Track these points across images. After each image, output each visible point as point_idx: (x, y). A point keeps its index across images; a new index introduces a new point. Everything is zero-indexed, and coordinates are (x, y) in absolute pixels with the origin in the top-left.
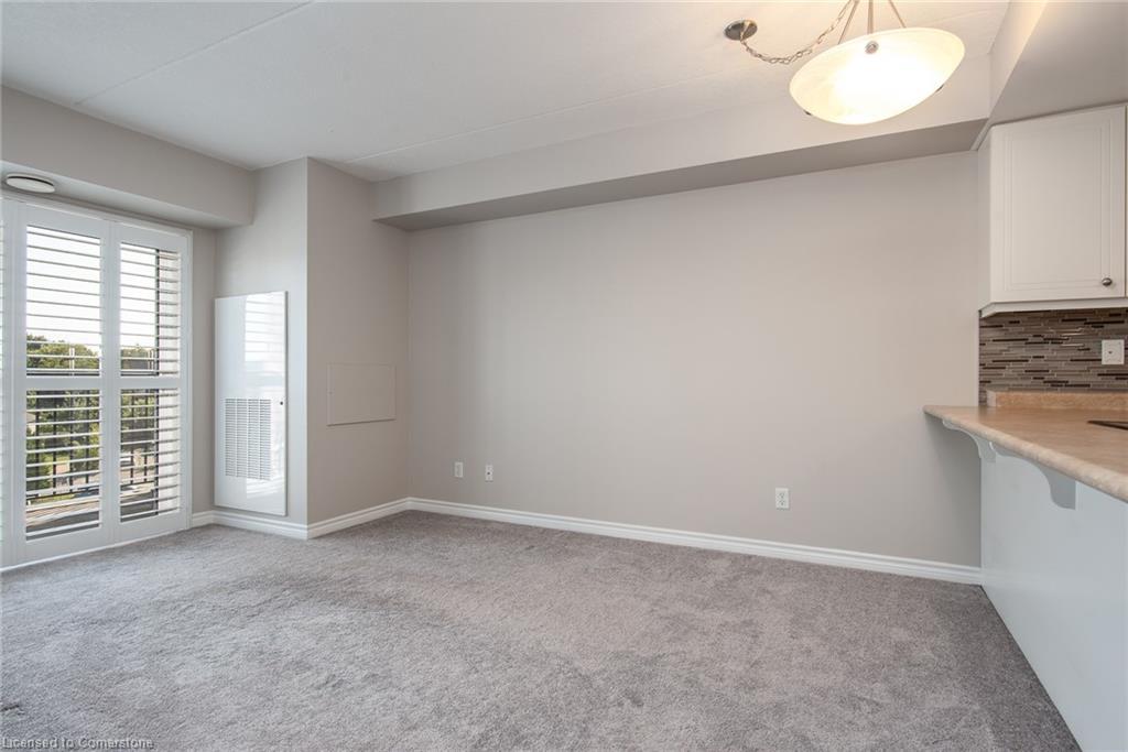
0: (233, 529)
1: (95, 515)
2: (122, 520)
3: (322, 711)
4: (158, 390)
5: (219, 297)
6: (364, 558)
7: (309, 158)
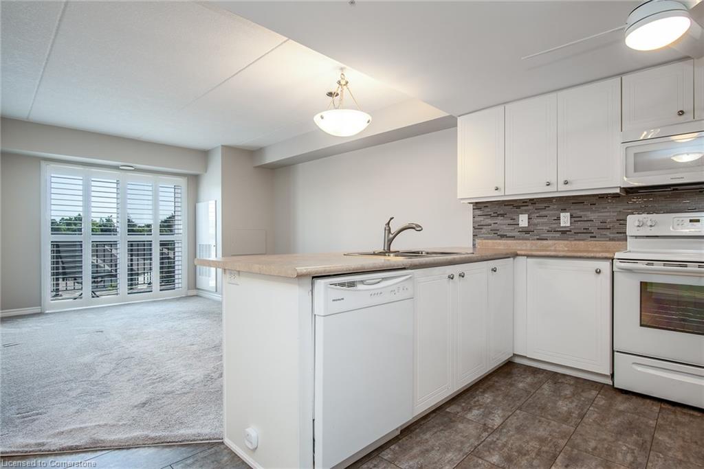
1: (151, 288)
2: (161, 290)
4: (174, 241)
5: (197, 203)
7: (222, 146)
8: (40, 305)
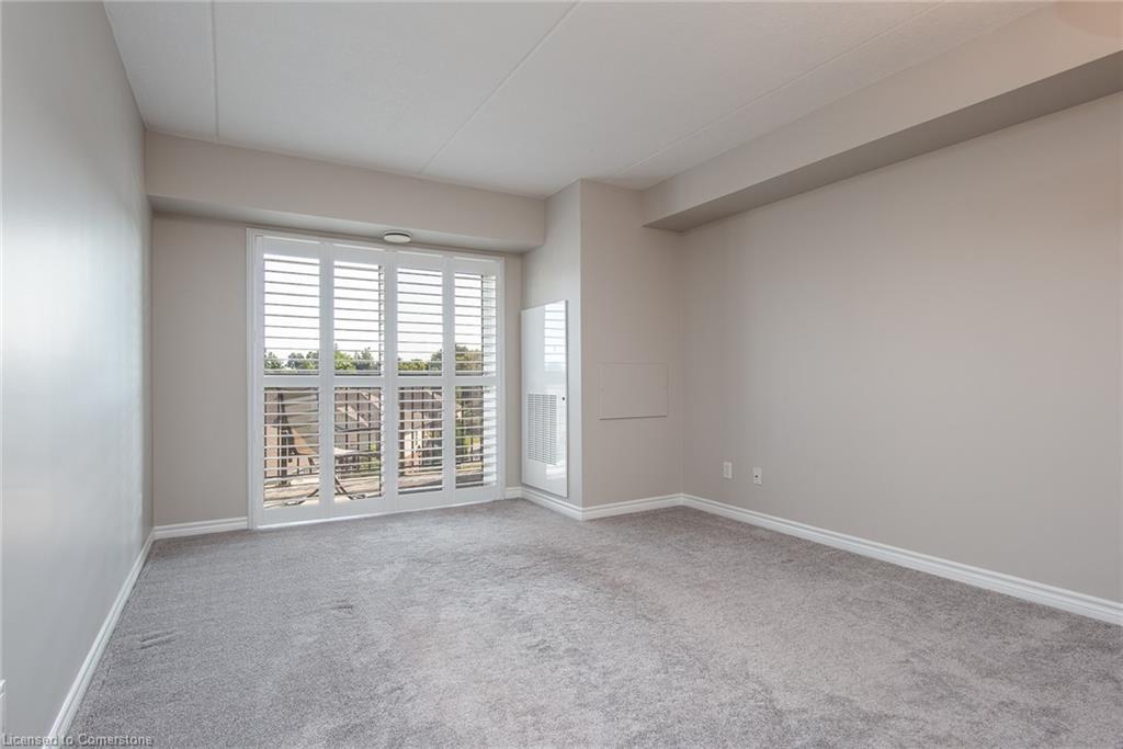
0: (532, 503)
1: (440, 483)
2: (457, 487)
3: (522, 668)
4: (482, 387)
5: (524, 309)
6: (619, 544)
7: (582, 180)
8: (247, 515)
